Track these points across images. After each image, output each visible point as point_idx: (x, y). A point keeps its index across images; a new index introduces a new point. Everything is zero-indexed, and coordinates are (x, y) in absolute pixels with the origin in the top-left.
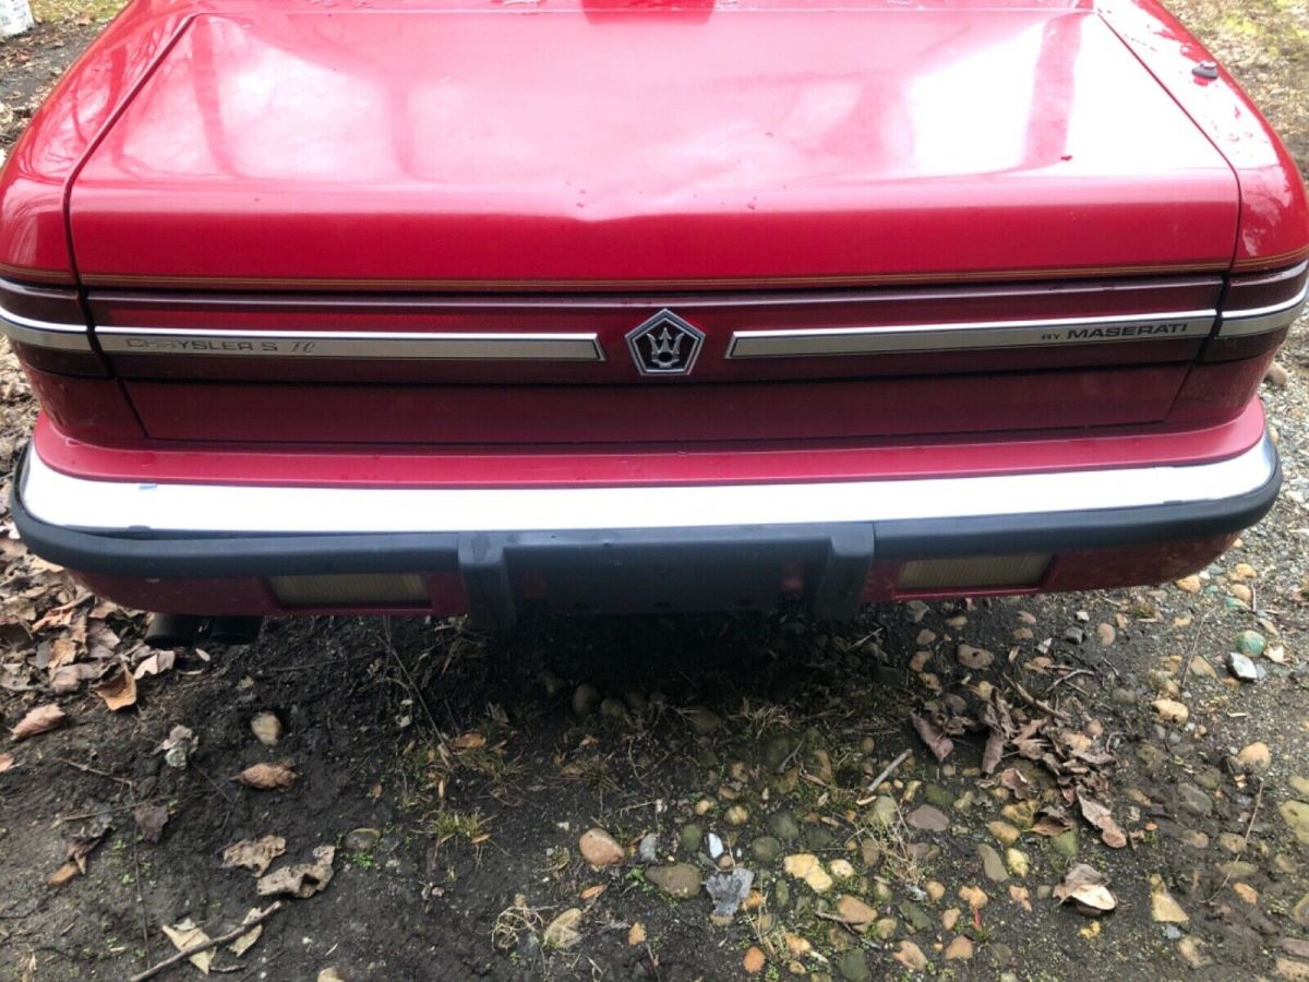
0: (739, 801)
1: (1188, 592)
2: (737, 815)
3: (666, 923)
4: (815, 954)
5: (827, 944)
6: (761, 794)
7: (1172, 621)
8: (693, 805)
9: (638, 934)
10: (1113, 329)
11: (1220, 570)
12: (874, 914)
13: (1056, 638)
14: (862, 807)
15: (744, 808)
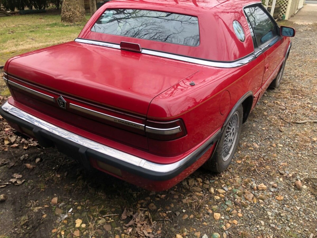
0: (82, 206)
1: (215, 219)
2: (79, 208)
3: (50, 217)
4: (63, 236)
5: (67, 235)
6: (87, 207)
7: (203, 222)
8: (75, 202)
9: (45, 216)
10: (126, 122)
11: (228, 218)
12: (79, 235)
13: (173, 212)
14: (99, 218)
15: (81, 207)
